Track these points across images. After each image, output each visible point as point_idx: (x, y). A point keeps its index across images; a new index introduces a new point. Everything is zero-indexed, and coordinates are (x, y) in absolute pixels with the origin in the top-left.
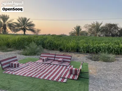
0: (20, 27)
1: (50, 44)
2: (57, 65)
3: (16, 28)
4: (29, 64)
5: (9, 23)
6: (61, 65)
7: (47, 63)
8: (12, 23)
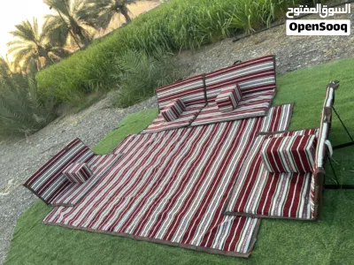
0: (109, 7)
1: (187, 27)
2: (217, 124)
3: (100, 14)
4: (125, 151)
5: (79, 9)
6: (233, 121)
7: (179, 128)
8: (84, 7)
